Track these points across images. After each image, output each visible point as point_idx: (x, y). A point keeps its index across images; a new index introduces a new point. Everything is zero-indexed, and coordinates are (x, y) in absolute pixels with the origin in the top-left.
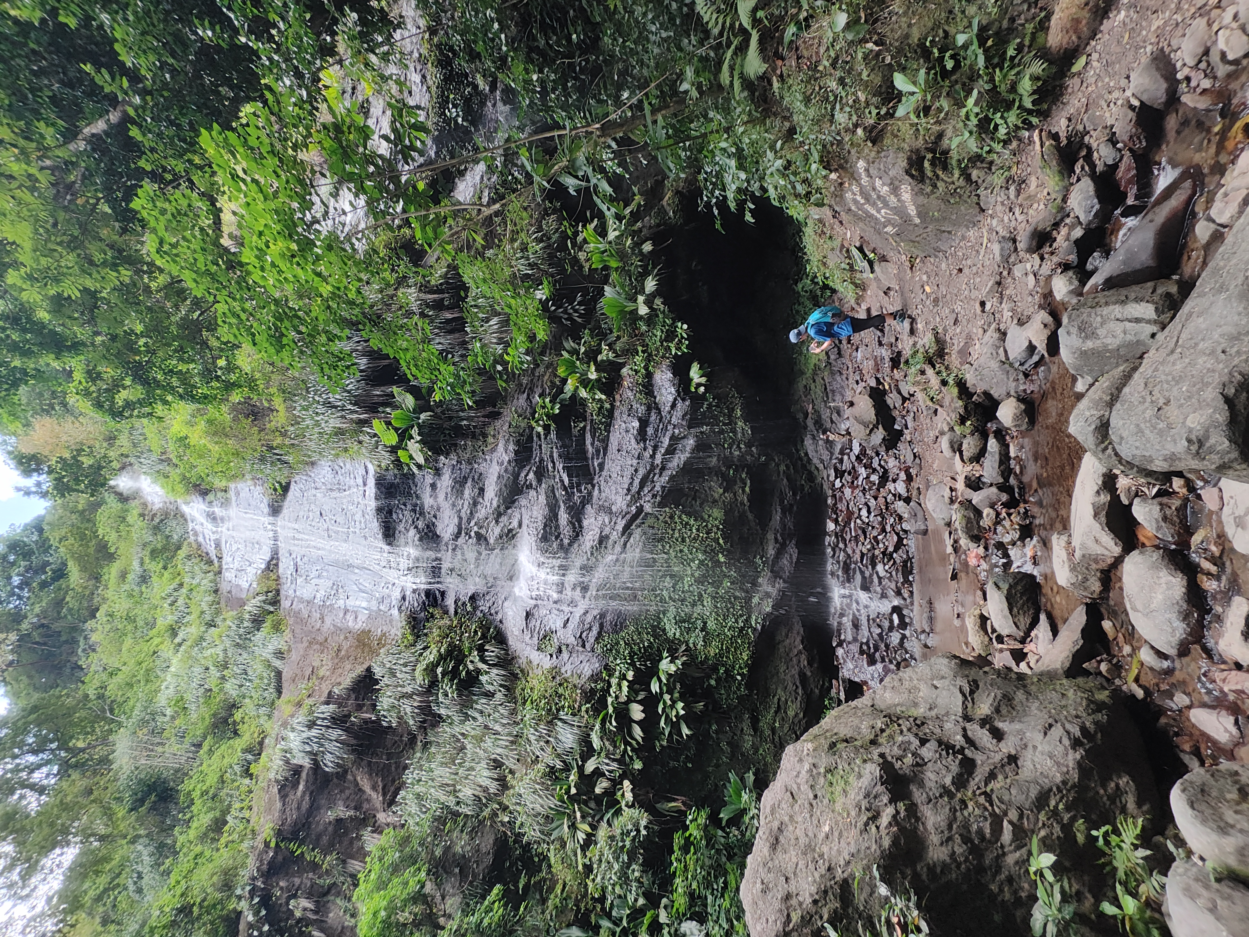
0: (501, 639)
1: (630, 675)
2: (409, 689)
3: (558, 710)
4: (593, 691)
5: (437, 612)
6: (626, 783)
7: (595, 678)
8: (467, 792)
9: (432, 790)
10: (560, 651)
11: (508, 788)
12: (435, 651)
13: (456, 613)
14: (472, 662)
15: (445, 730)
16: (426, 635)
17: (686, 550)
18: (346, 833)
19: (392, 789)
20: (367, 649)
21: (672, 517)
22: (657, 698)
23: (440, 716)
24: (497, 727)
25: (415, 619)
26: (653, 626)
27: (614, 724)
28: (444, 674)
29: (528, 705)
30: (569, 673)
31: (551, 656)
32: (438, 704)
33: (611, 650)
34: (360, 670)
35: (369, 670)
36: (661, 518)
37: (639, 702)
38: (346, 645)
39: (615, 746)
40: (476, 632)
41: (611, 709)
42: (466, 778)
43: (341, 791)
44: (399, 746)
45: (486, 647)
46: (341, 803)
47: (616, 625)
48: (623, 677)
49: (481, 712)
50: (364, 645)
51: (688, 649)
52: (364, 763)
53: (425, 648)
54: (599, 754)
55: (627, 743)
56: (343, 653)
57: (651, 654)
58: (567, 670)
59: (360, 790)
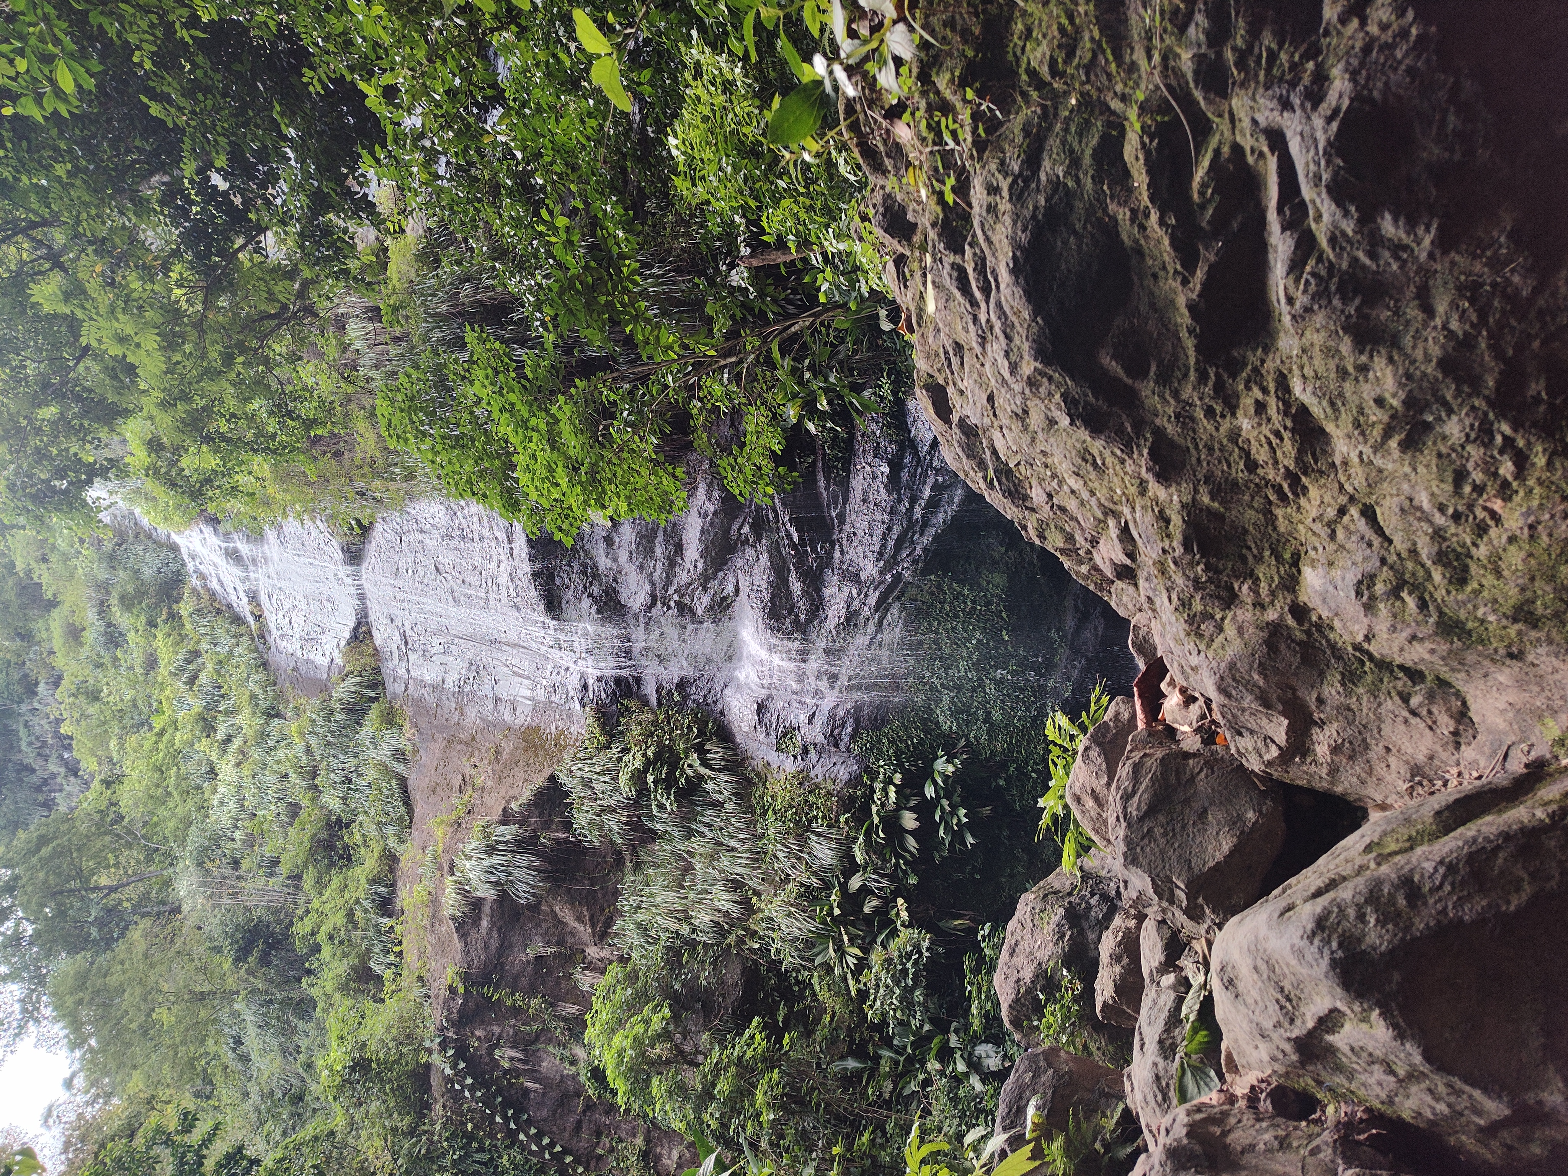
0: (725, 735)
1: (898, 778)
2: (612, 802)
3: (810, 821)
4: (852, 799)
5: (633, 704)
6: (900, 901)
7: (854, 782)
8: (703, 918)
9: (658, 918)
10: (805, 751)
11: (755, 912)
12: (639, 755)
13: (660, 704)
14: (690, 766)
15: (662, 849)
16: (622, 733)
17: (959, 627)
18: (550, 972)
19: (602, 918)
20: (541, 753)
21: (939, 587)
22: (934, 803)
23: (654, 832)
24: (734, 843)
25: (604, 714)
26: (922, 719)
27: (882, 835)
28: (655, 782)
29: (770, 816)
30: (820, 778)
31: (795, 757)
32: (651, 818)
33: (872, 749)
34: (539, 780)
35: (552, 779)
37: (911, 809)
38: (507, 747)
39: (884, 861)
40: (689, 728)
41: (876, 820)
42: (700, 902)
43: (537, 925)
44: (603, 869)
45: (707, 747)
46: (538, 939)
47: (876, 719)
48: (889, 781)
49: (709, 826)
50: (536, 746)
51: (969, 744)
52: (562, 890)
53: (625, 750)
54: (865, 869)
55: (898, 856)
56: (505, 756)
57: (921, 752)
58: (817, 774)
59: (560, 922)
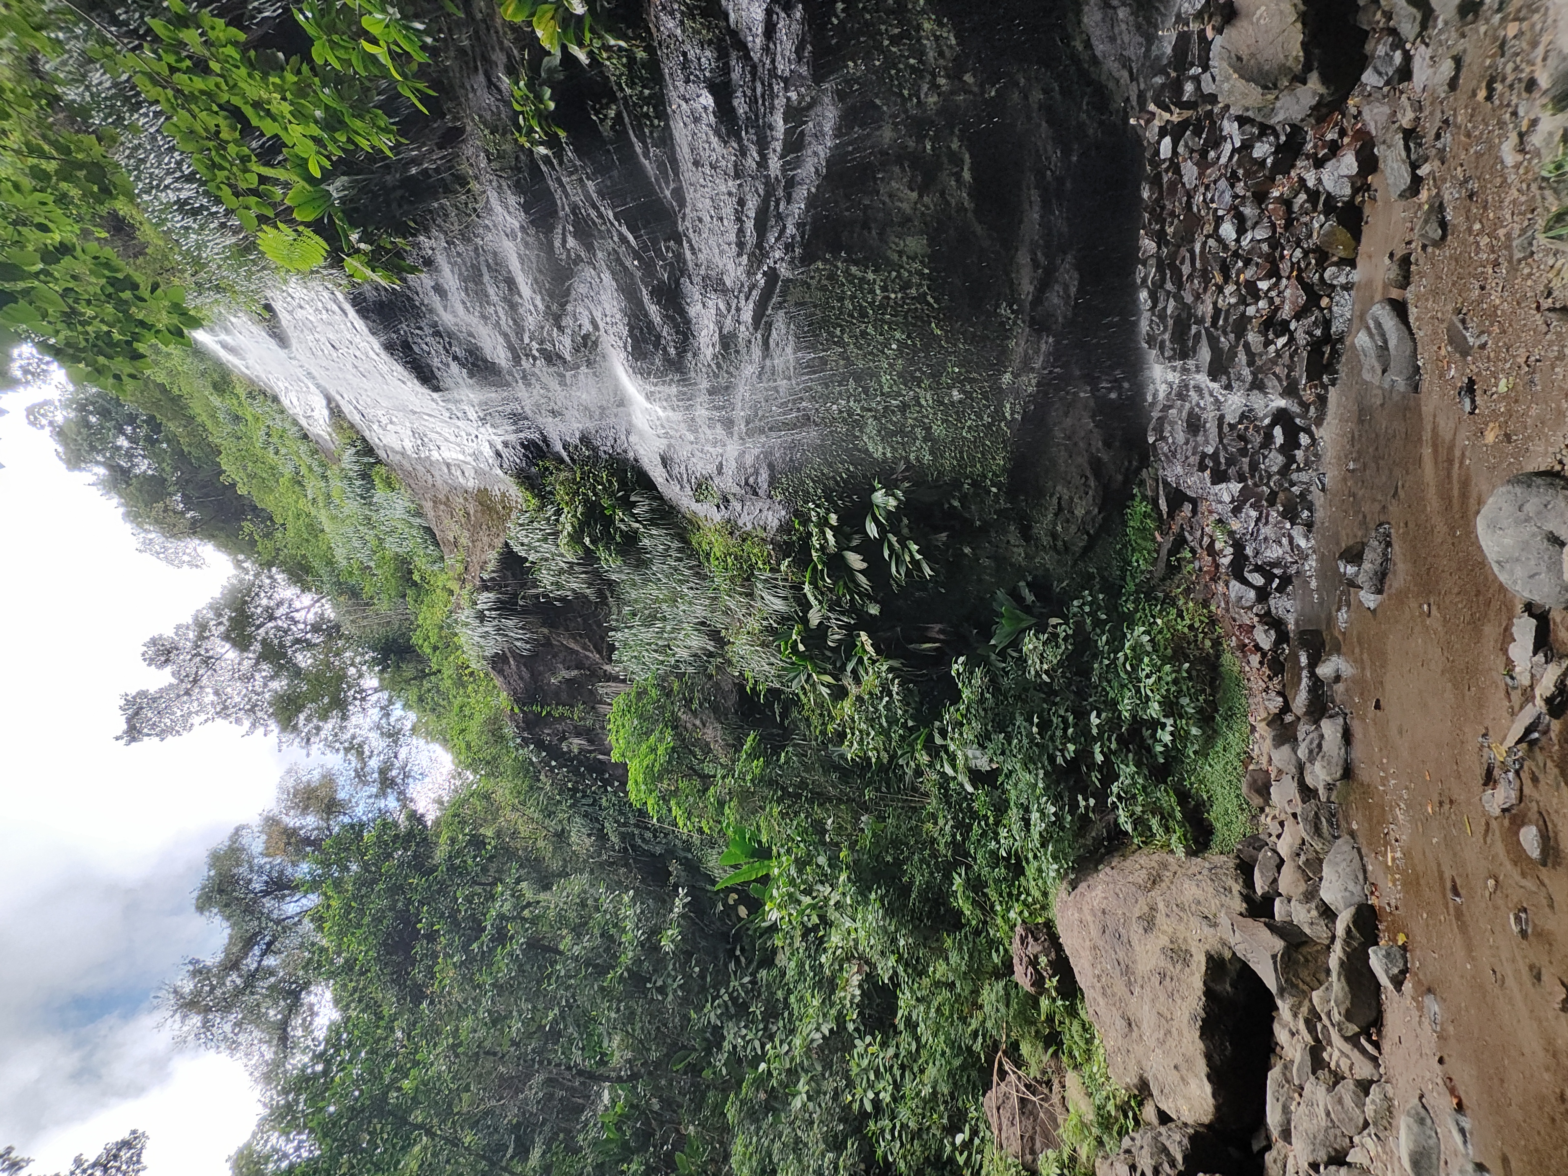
1: (833, 519)
3: (752, 568)
5: (549, 464)
6: (864, 635)
7: (785, 528)
11: (726, 644)
12: (571, 516)
13: (573, 460)
14: (621, 520)
16: (550, 493)
18: (580, 688)
19: (605, 648)
20: (495, 516)
25: (526, 478)
27: (828, 580)
28: (594, 542)
29: (713, 561)
30: (749, 526)
33: (796, 492)
34: (498, 546)
35: (507, 546)
36: (813, 282)
37: (854, 550)
38: (470, 508)
40: (609, 481)
41: (819, 564)
43: (555, 656)
45: (633, 499)
46: (560, 668)
48: (824, 524)
50: (489, 509)
53: (558, 512)
54: (820, 605)
56: (473, 519)
